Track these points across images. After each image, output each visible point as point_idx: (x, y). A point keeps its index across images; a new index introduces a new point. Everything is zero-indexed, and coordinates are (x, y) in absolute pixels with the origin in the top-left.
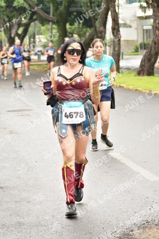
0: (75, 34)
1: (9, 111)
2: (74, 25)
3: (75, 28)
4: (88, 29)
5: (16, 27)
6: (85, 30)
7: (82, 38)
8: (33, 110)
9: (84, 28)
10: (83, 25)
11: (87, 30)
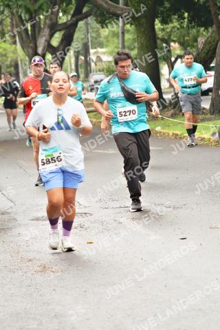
0: (174, 41)
1: (37, 219)
2: (172, 22)
3: (174, 27)
4: (202, 29)
5: (46, 32)
6: (194, 30)
7: (189, 48)
8: (91, 215)
9: (194, 27)
10: (190, 22)
11: (198, 31)
